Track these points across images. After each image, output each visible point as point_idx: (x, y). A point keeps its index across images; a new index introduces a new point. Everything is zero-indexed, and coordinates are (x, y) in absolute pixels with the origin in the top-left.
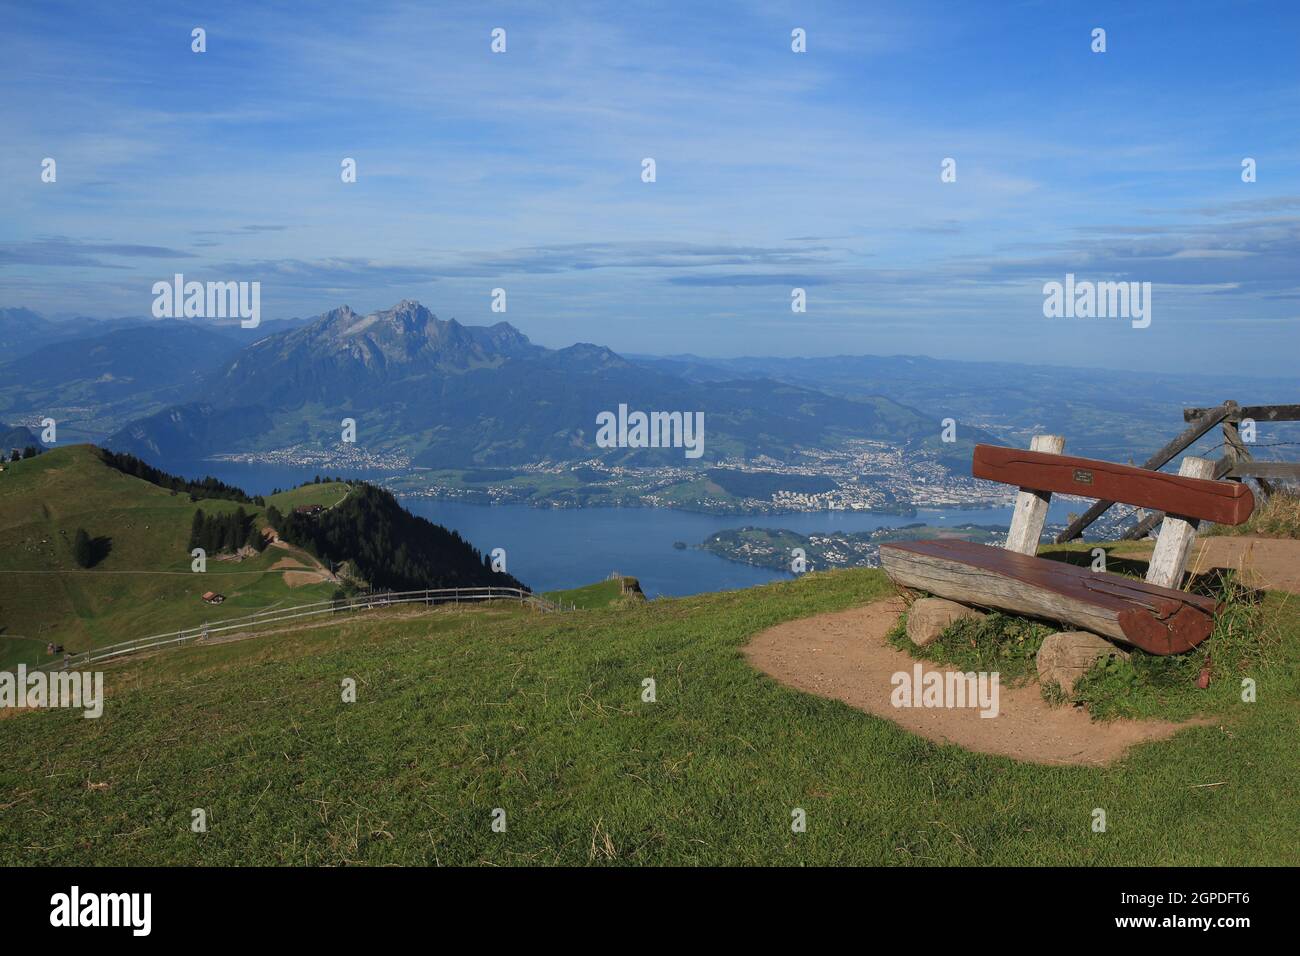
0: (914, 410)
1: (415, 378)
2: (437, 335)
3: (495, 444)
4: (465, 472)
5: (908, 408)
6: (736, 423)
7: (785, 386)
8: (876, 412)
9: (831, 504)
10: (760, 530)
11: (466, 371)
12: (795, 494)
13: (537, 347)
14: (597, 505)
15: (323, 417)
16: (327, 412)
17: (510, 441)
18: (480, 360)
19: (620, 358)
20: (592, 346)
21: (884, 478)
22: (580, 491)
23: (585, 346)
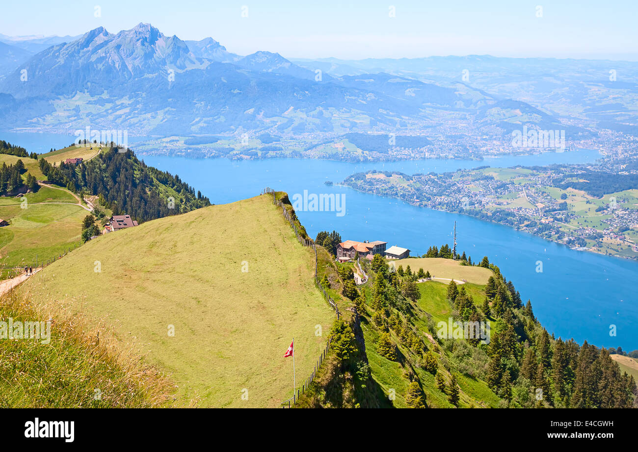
0: (482, 92)
1: (150, 76)
2: (164, 46)
3: (205, 119)
4: (187, 138)
5: (476, 90)
6: (364, 103)
7: (396, 77)
8: (456, 93)
9: (427, 155)
10: (381, 172)
11: (184, 71)
12: (403, 148)
13: (231, 54)
14: (272, 157)
15: (89, 103)
16: (92, 99)
17: (215, 117)
18: (193, 62)
19: (287, 61)
20: (268, 53)
21: (461, 137)
22: (262, 150)
23: (263, 53)
